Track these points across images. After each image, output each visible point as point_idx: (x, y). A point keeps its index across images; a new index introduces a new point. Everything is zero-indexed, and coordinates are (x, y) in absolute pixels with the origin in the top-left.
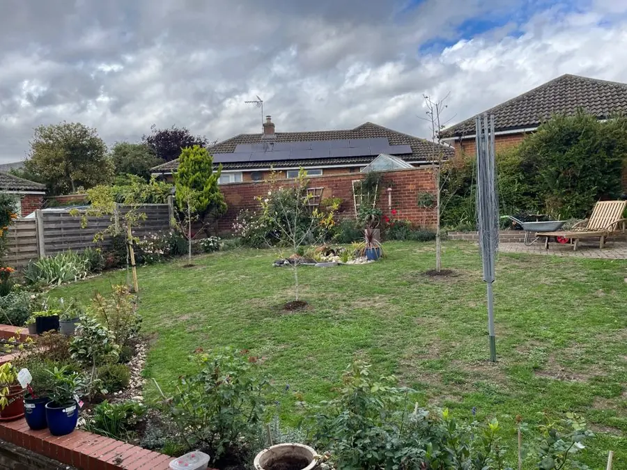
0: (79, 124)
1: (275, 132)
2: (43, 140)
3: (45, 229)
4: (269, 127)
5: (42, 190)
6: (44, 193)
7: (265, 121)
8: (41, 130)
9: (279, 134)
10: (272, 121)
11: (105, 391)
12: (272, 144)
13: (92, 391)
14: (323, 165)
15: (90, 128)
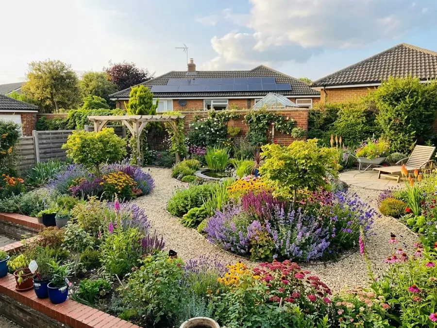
0: (59, 61)
1: (196, 70)
2: (34, 72)
3: (40, 144)
4: (191, 67)
5: (36, 110)
6: (37, 111)
7: (189, 62)
8: (33, 64)
9: (198, 72)
10: (194, 63)
11: (85, 271)
12: (194, 79)
13: (77, 270)
14: (228, 96)
15: (67, 64)
